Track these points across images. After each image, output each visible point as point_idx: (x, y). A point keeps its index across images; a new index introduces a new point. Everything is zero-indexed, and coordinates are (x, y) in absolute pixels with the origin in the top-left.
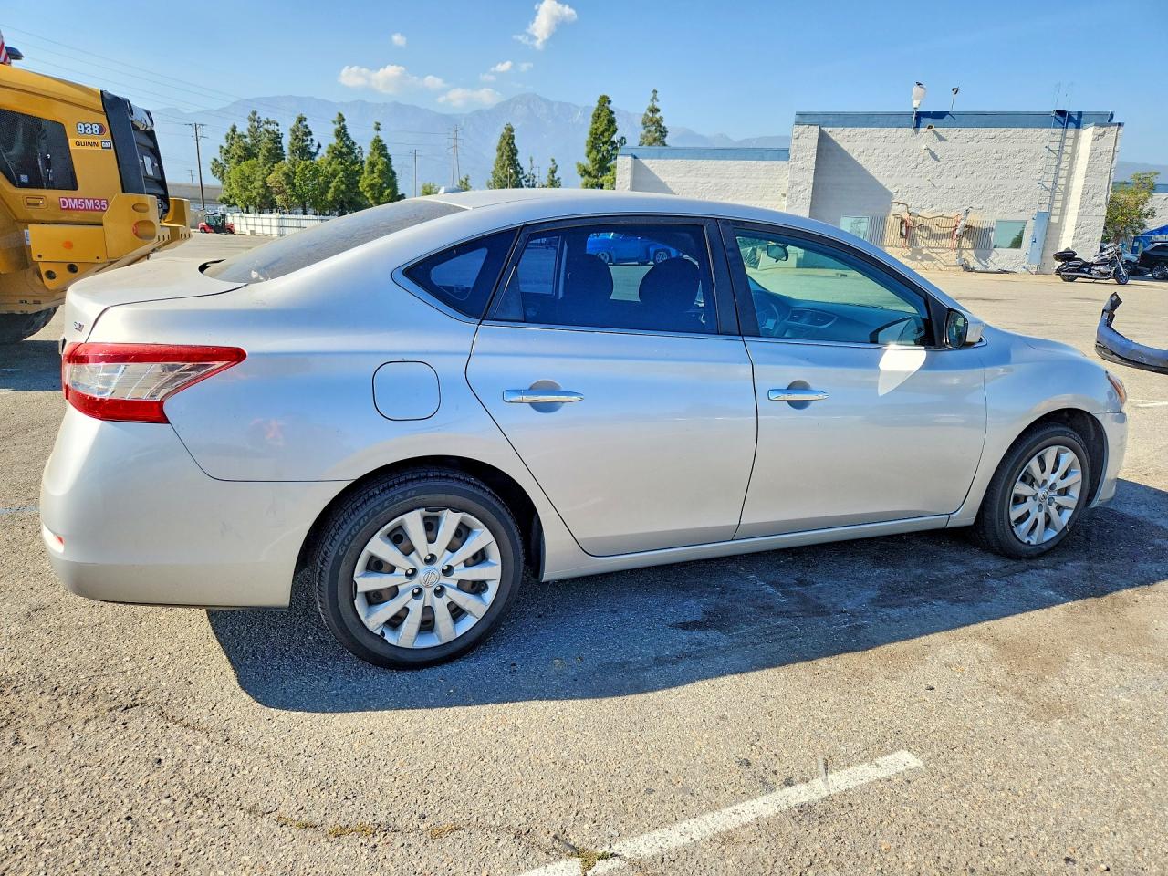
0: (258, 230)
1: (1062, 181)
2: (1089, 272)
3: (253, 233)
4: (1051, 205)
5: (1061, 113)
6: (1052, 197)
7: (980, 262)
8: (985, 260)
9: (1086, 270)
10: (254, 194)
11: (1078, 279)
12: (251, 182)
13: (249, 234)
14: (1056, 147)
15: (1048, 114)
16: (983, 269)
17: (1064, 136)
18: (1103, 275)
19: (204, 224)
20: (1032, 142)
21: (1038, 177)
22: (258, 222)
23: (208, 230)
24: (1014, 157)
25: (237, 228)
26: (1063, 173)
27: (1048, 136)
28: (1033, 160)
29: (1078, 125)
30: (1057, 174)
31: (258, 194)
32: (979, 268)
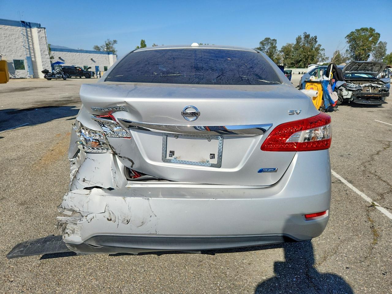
1: (31, 46)
2: (55, 77)
4: (30, 54)
5: (23, 22)
6: (30, 52)
7: (12, 75)
8: (14, 74)
9: (54, 76)
11: (52, 79)
14: (25, 34)
15: (18, 22)
16: (14, 78)
17: (26, 30)
18: (59, 77)
20: (16, 32)
21: (23, 44)
24: (11, 36)
26: (30, 43)
27: (20, 30)
28: (18, 38)
29: (30, 27)
30: (28, 43)
32: (13, 77)
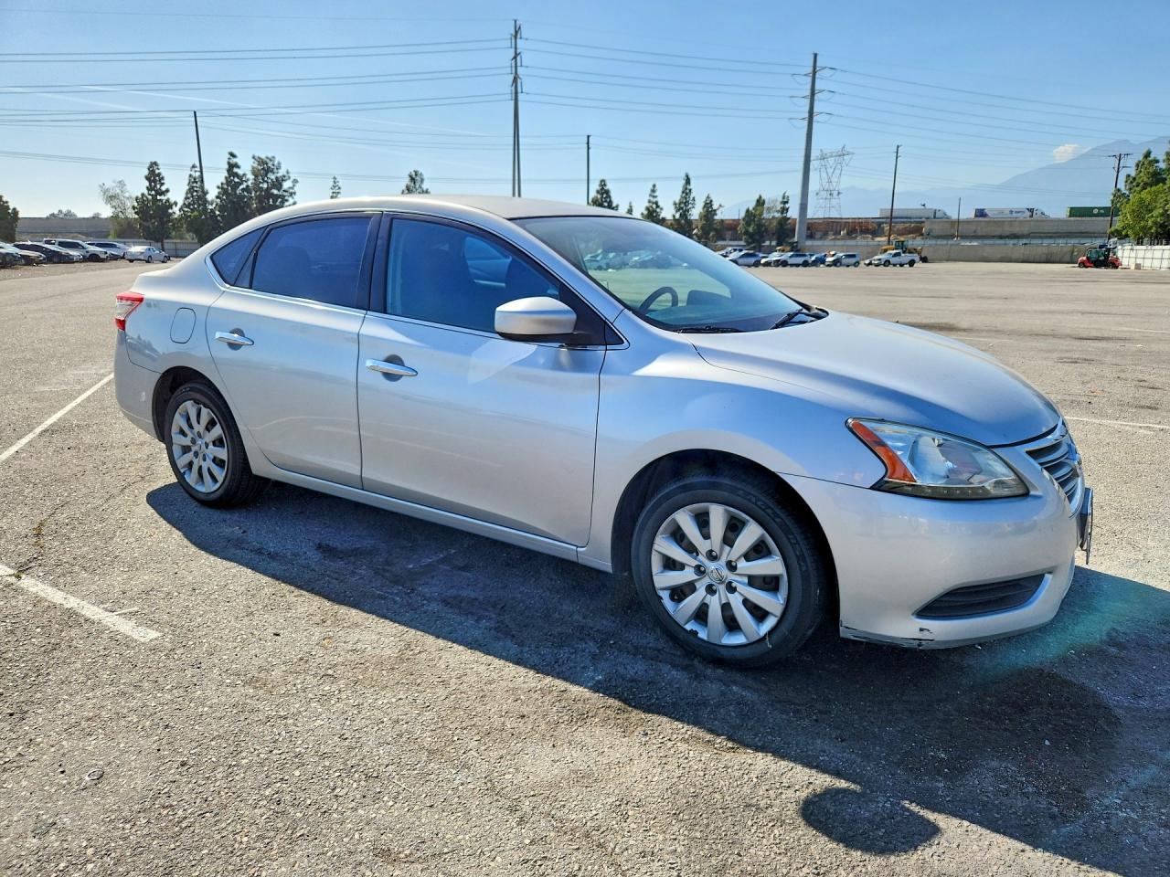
0: (1147, 264)
3: (1138, 267)
10: (1150, 223)
12: (1151, 211)
13: (1133, 267)
19: (1085, 258)
22: (1149, 254)
23: (1088, 264)
25: (1125, 262)
31: (1155, 223)
